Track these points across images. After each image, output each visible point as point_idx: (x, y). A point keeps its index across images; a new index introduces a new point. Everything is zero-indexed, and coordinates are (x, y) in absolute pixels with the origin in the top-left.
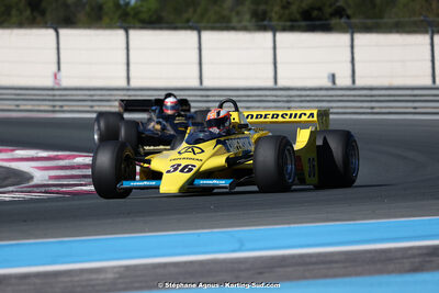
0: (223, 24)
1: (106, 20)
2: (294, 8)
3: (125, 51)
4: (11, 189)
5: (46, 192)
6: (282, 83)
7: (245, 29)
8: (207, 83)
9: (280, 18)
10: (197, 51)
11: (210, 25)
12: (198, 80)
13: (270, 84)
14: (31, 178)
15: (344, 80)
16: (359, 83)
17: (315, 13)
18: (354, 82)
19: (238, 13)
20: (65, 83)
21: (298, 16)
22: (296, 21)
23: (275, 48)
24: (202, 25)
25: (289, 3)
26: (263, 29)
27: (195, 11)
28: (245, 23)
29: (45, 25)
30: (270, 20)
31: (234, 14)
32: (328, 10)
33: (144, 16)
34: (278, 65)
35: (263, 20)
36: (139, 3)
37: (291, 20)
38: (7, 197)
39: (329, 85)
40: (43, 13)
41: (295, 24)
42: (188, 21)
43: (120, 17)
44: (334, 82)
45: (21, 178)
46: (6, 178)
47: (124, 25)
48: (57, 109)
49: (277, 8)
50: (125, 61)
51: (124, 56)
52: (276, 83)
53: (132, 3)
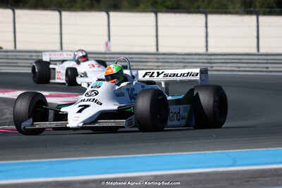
0: (223, 10)
1: (142, 6)
3: (155, 28)
6: (262, 51)
7: (238, 13)
8: (211, 50)
9: (262, 6)
11: (214, 10)
12: (205, 49)
13: (254, 51)
19: (233, 3)
20: (113, 49)
21: (274, 5)
22: (273, 8)
23: (258, 27)
24: (209, 10)
26: (250, 13)
28: (237, 9)
29: (100, 10)
30: (255, 7)
31: (230, 3)
33: (168, 4)
34: (260, 39)
35: (250, 7)
37: (270, 8)
41: (273, 10)
42: (198, 7)
43: (152, 4)
47: (155, 10)
50: (155, 34)
51: (155, 31)
52: (258, 51)
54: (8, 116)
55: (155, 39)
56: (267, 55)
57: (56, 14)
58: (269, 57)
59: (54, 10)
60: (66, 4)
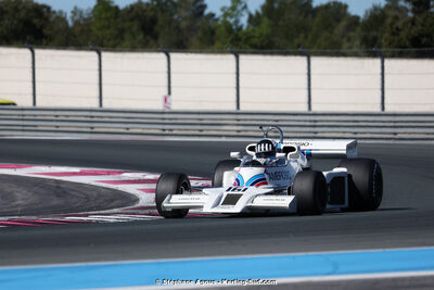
0: (334, 50)
1: (218, 44)
2: (403, 34)
3: (235, 76)
4: (115, 210)
5: (150, 214)
6: (388, 109)
7: (356, 55)
8: (316, 108)
9: (390, 45)
10: (306, 76)
11: (320, 51)
12: (307, 106)
13: (378, 109)
14: (137, 200)
17: (424, 40)
19: (349, 40)
20: (175, 107)
21: (408, 43)
22: (405, 47)
23: (383, 74)
24: (314, 50)
25: (397, 29)
26: (373, 55)
27: (306, 37)
28: (355, 49)
29: (159, 51)
30: (380, 46)
31: (345, 40)
33: (255, 41)
34: (386, 91)
35: (372, 46)
36: (251, 28)
37: (401, 47)
38: (111, 219)
40: (156, 37)
41: (406, 50)
42: (299, 46)
43: (232, 42)
45: (127, 200)
46: (112, 200)
47: (235, 49)
48: (167, 132)
49: (387, 35)
50: (235, 85)
51: (235, 81)
52: (383, 108)
53: (244, 28)
54: (20, 202)
55: (235, 91)
57: (94, 55)
59: (91, 50)
60: (109, 40)
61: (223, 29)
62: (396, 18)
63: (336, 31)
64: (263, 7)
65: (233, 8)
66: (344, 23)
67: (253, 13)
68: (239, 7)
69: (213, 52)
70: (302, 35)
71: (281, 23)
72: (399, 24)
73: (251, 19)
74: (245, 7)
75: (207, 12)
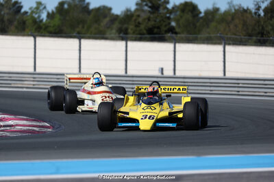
0: (100, 35)
1: (27, 31)
2: (142, 27)
6: (130, 73)
7: (112, 39)
9: (134, 33)
12: (79, 70)
13: (123, 73)
15: (168, 72)
16: (178, 74)
17: (156, 30)
18: (175, 73)
21: (145, 32)
22: (144, 34)
23: (126, 51)
24: (88, 35)
25: (139, 23)
26: (122, 39)
27: (83, 27)
28: (113, 35)
32: (164, 29)
33: (51, 29)
34: (128, 62)
37: (140, 34)
39: (160, 74)
41: (143, 36)
43: (36, 29)
44: (162, 73)
49: (132, 26)
52: (126, 72)
53: (44, 20)
56: (133, 77)
58: (134, 79)
61: (30, 21)
62: (139, 16)
63: (102, 24)
64: (57, 8)
65: (37, 8)
66: (107, 19)
67: (50, 11)
68: (41, 8)
69: (24, 35)
70: (80, 26)
71: (68, 18)
72: (140, 20)
73: (49, 15)
74: (45, 8)
75: (23, 10)
